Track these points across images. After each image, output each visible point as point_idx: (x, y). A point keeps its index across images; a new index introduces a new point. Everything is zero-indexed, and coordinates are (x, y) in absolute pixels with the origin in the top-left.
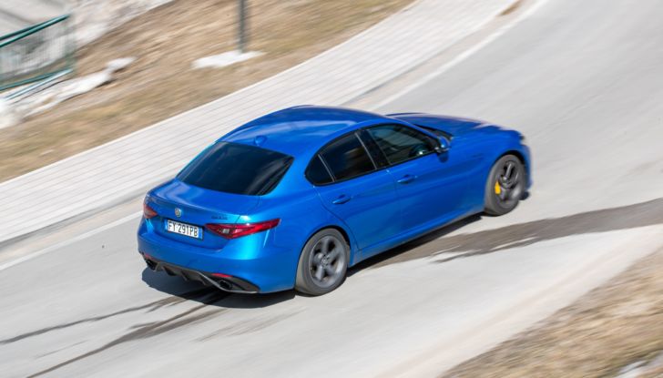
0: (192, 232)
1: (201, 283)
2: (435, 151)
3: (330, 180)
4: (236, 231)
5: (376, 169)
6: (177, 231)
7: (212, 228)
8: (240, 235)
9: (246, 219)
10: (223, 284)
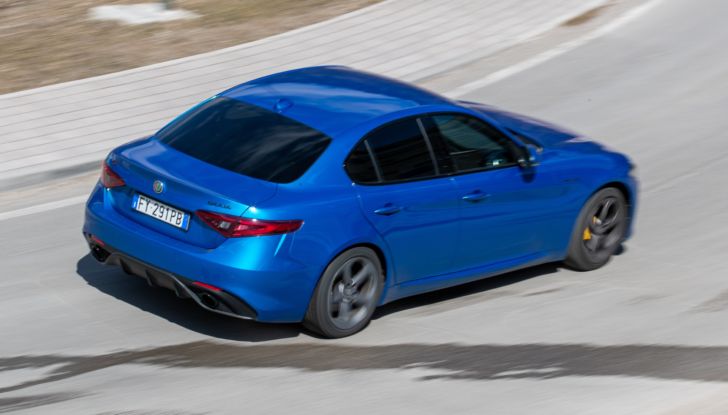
0: (173, 218)
1: (174, 292)
2: (519, 165)
3: (376, 179)
4: (240, 228)
5: (438, 174)
6: (150, 212)
7: (204, 218)
8: (244, 234)
9: (254, 213)
10: (205, 300)
